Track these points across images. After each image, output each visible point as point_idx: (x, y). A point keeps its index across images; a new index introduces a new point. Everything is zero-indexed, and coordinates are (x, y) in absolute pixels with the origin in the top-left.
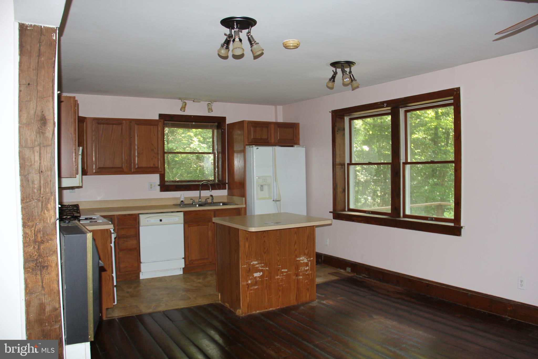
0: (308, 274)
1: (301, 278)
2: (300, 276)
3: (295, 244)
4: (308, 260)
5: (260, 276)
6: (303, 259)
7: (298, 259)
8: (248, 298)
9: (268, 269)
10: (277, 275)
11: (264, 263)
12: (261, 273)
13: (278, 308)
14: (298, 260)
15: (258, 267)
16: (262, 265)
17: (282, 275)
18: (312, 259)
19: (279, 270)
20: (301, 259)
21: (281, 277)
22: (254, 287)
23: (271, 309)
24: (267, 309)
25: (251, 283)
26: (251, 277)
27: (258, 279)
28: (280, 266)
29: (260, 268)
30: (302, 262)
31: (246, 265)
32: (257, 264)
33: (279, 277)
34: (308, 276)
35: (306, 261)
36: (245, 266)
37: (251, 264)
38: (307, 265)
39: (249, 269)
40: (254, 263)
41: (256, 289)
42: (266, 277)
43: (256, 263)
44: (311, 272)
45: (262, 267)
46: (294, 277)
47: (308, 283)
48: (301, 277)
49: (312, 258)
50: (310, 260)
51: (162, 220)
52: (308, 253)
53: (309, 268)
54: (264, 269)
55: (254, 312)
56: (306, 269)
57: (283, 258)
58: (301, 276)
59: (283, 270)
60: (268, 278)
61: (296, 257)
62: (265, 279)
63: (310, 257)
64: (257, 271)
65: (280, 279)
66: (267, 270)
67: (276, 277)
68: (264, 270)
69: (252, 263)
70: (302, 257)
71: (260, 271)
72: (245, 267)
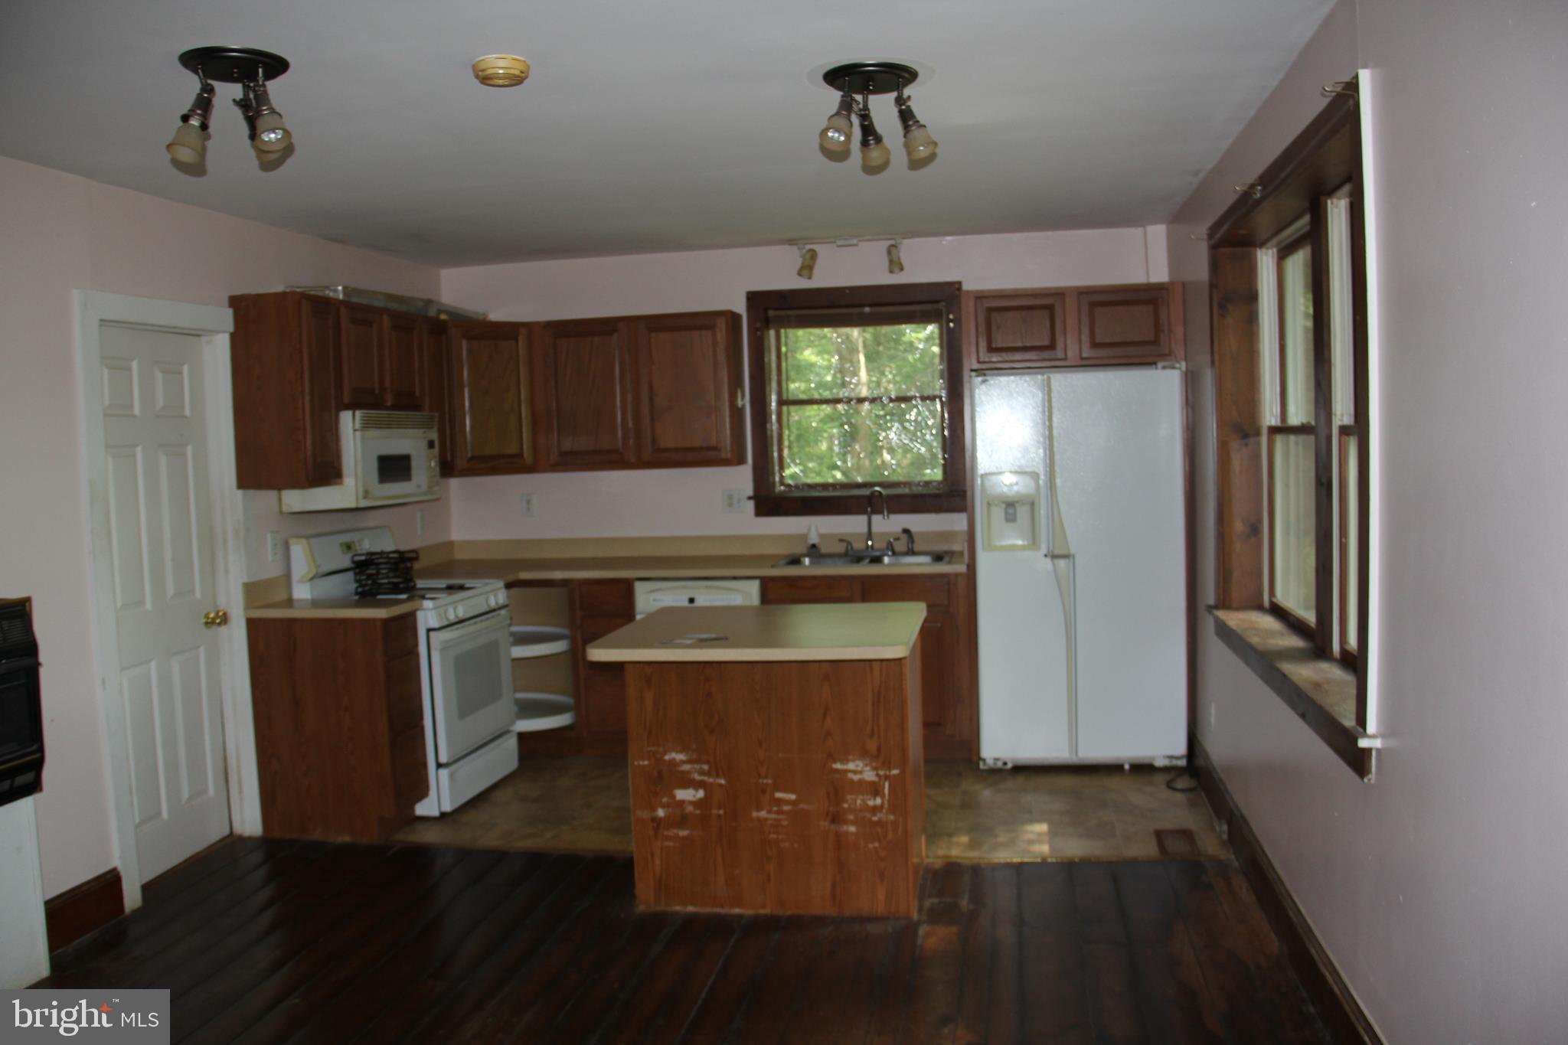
0: (879, 823)
1: (852, 833)
2: (846, 822)
3: (825, 716)
4: (878, 775)
5: (694, 799)
6: (859, 769)
7: (838, 766)
8: (658, 862)
9: (722, 781)
10: (759, 808)
11: (708, 762)
12: (701, 794)
13: (762, 911)
14: (837, 771)
15: (689, 772)
16: (701, 768)
17: (775, 809)
18: (895, 772)
19: (764, 791)
20: (851, 766)
21: (773, 816)
22: (675, 831)
23: (737, 911)
24: (722, 906)
25: (667, 818)
26: (665, 800)
27: (690, 809)
28: (770, 781)
29: (697, 777)
30: (856, 777)
31: (649, 760)
32: (683, 762)
33: (763, 814)
34: (879, 830)
35: (869, 775)
36: (646, 763)
37: (665, 761)
38: (875, 790)
39: (660, 773)
40: (674, 759)
41: (684, 838)
42: (719, 808)
43: (680, 757)
44: (892, 817)
45: (702, 773)
46: (824, 824)
47: (883, 853)
48: (852, 829)
49: (894, 768)
50: (887, 777)
51: (696, 601)
52: (879, 750)
53: (886, 802)
54: (711, 780)
55: (678, 908)
56: (871, 803)
57: (780, 755)
58: (853, 823)
59: (779, 795)
60: (725, 813)
61: (832, 757)
62: (715, 811)
63: (888, 765)
64: (687, 783)
65: (769, 822)
66: (721, 785)
67: (755, 814)
68: (711, 784)
69: (667, 757)
70: (853, 761)
71: (697, 785)
72: (644, 766)
